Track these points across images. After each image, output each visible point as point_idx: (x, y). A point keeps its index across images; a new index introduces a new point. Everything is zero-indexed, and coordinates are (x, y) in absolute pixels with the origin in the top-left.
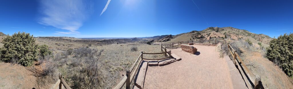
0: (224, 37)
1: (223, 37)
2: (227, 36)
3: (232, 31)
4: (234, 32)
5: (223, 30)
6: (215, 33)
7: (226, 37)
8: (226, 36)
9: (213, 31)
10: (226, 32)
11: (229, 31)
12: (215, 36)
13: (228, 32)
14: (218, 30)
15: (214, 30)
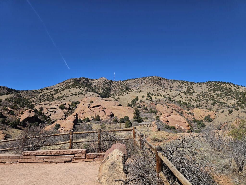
0: (131, 117)
1: (127, 118)
2: (143, 114)
3: (163, 93)
4: (172, 94)
5: (127, 88)
6: (98, 100)
7: (138, 119)
8: (137, 113)
9: (89, 94)
10: (140, 95)
11: (150, 91)
12: (98, 112)
13: (146, 95)
14: (109, 90)
15: (91, 88)
